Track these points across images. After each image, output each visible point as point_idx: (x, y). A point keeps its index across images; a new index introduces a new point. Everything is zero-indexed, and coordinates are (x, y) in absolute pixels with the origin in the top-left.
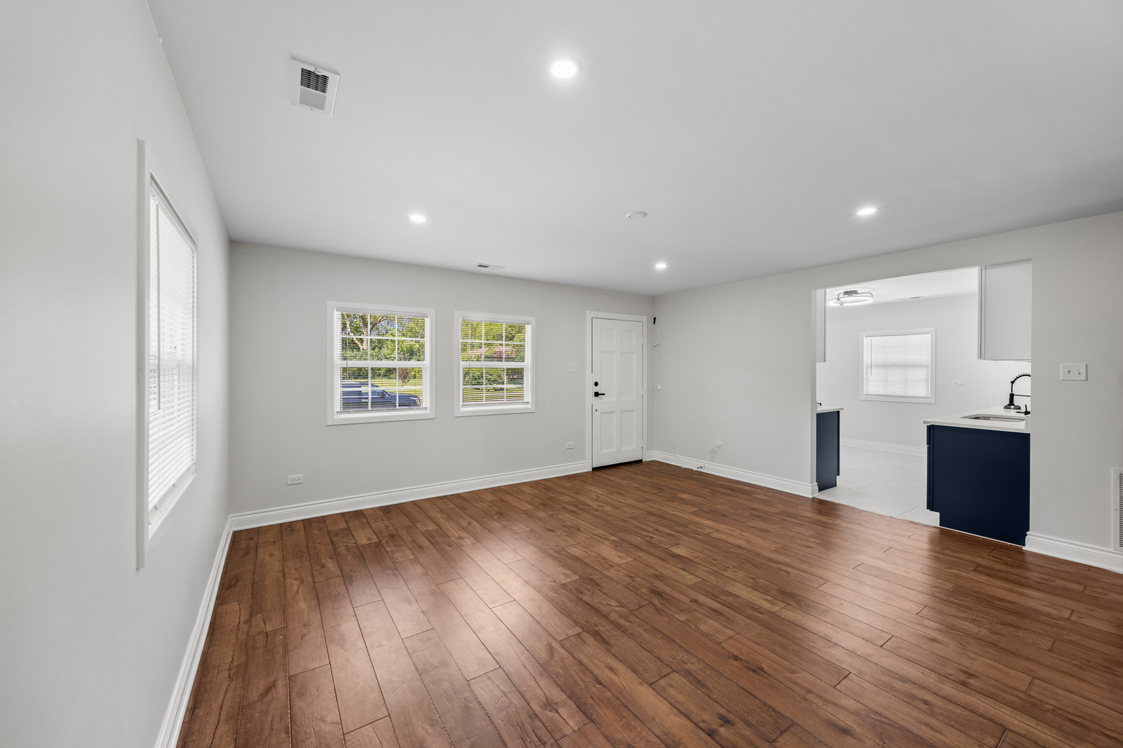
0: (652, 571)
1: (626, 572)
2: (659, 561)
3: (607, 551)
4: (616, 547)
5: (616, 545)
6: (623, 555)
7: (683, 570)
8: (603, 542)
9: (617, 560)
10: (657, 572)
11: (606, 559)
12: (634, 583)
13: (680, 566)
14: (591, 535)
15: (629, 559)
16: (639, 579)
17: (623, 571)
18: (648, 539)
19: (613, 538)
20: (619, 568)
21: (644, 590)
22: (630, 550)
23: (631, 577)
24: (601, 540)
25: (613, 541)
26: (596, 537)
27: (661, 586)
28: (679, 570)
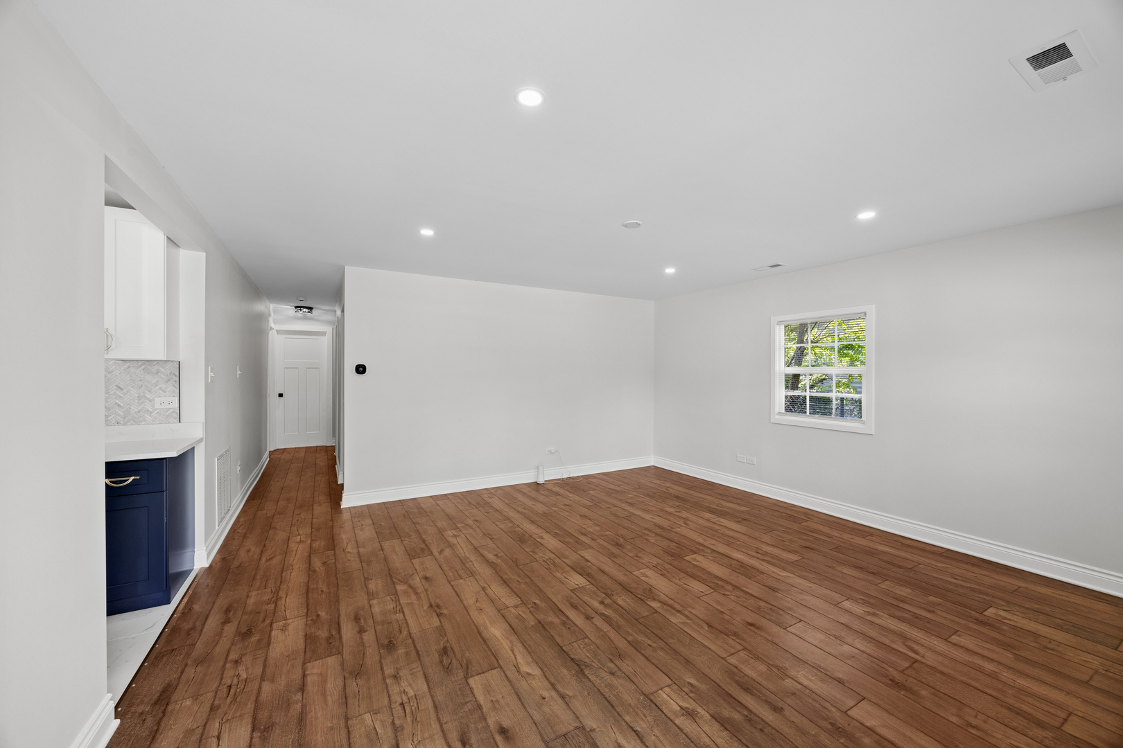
0: (617, 561)
1: (641, 561)
2: (606, 569)
3: (662, 585)
4: (650, 590)
5: (650, 592)
6: (643, 578)
7: (588, 561)
8: (667, 599)
9: (649, 573)
10: (613, 559)
11: (662, 575)
12: (636, 552)
13: (589, 564)
14: (686, 613)
15: (636, 573)
16: (631, 555)
17: (644, 562)
18: (608, 601)
19: (655, 605)
20: (648, 564)
21: (629, 547)
22: (634, 585)
23: (637, 557)
24: (671, 602)
25: (654, 599)
26: (679, 607)
27: (615, 550)
28: (592, 561)
